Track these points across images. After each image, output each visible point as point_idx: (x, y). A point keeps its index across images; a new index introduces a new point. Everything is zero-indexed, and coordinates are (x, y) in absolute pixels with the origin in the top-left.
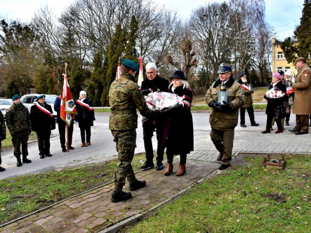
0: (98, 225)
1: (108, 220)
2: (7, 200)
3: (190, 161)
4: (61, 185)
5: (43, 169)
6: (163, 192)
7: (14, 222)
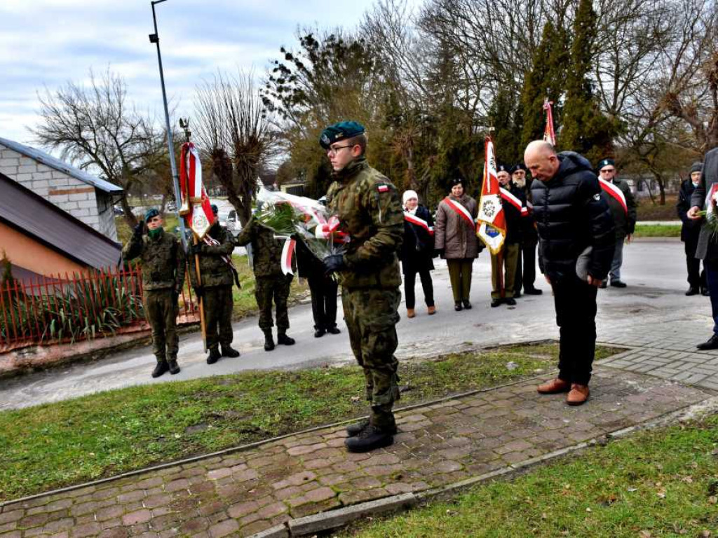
0: (312, 503)
1: (338, 494)
2: (195, 418)
3: (629, 375)
4: (309, 400)
5: (309, 361)
6: (508, 448)
7: (177, 465)
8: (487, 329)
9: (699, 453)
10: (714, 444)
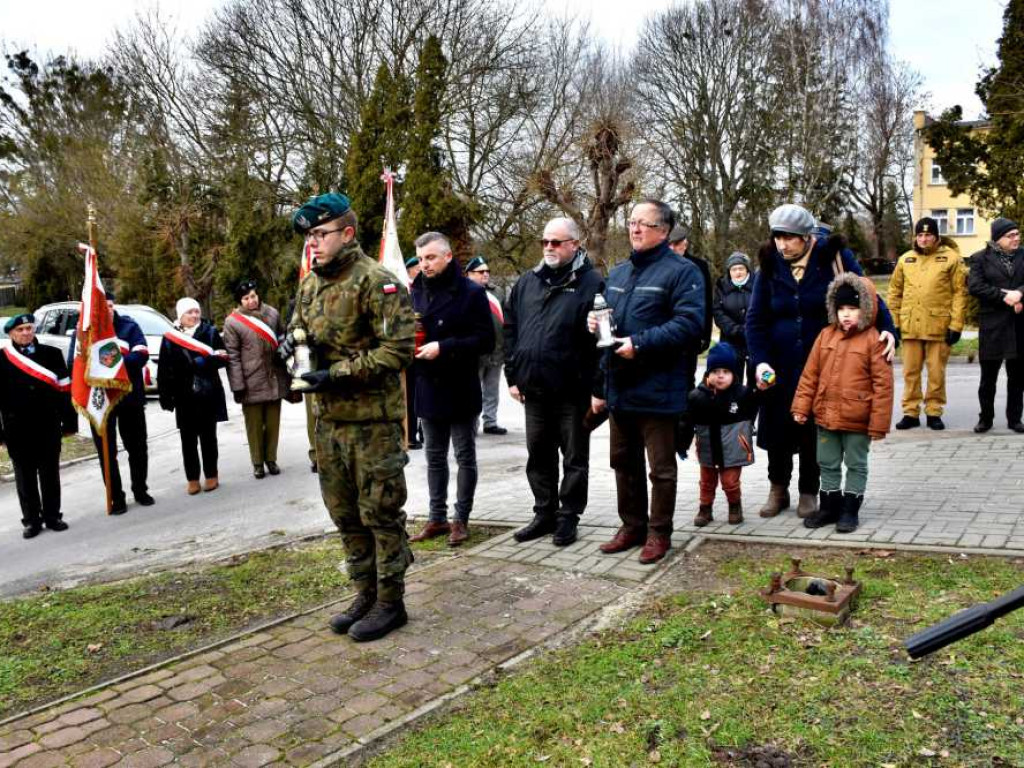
4: (12, 659)
6: (351, 710)
8: (307, 508)
9: (626, 682)
10: (643, 665)
